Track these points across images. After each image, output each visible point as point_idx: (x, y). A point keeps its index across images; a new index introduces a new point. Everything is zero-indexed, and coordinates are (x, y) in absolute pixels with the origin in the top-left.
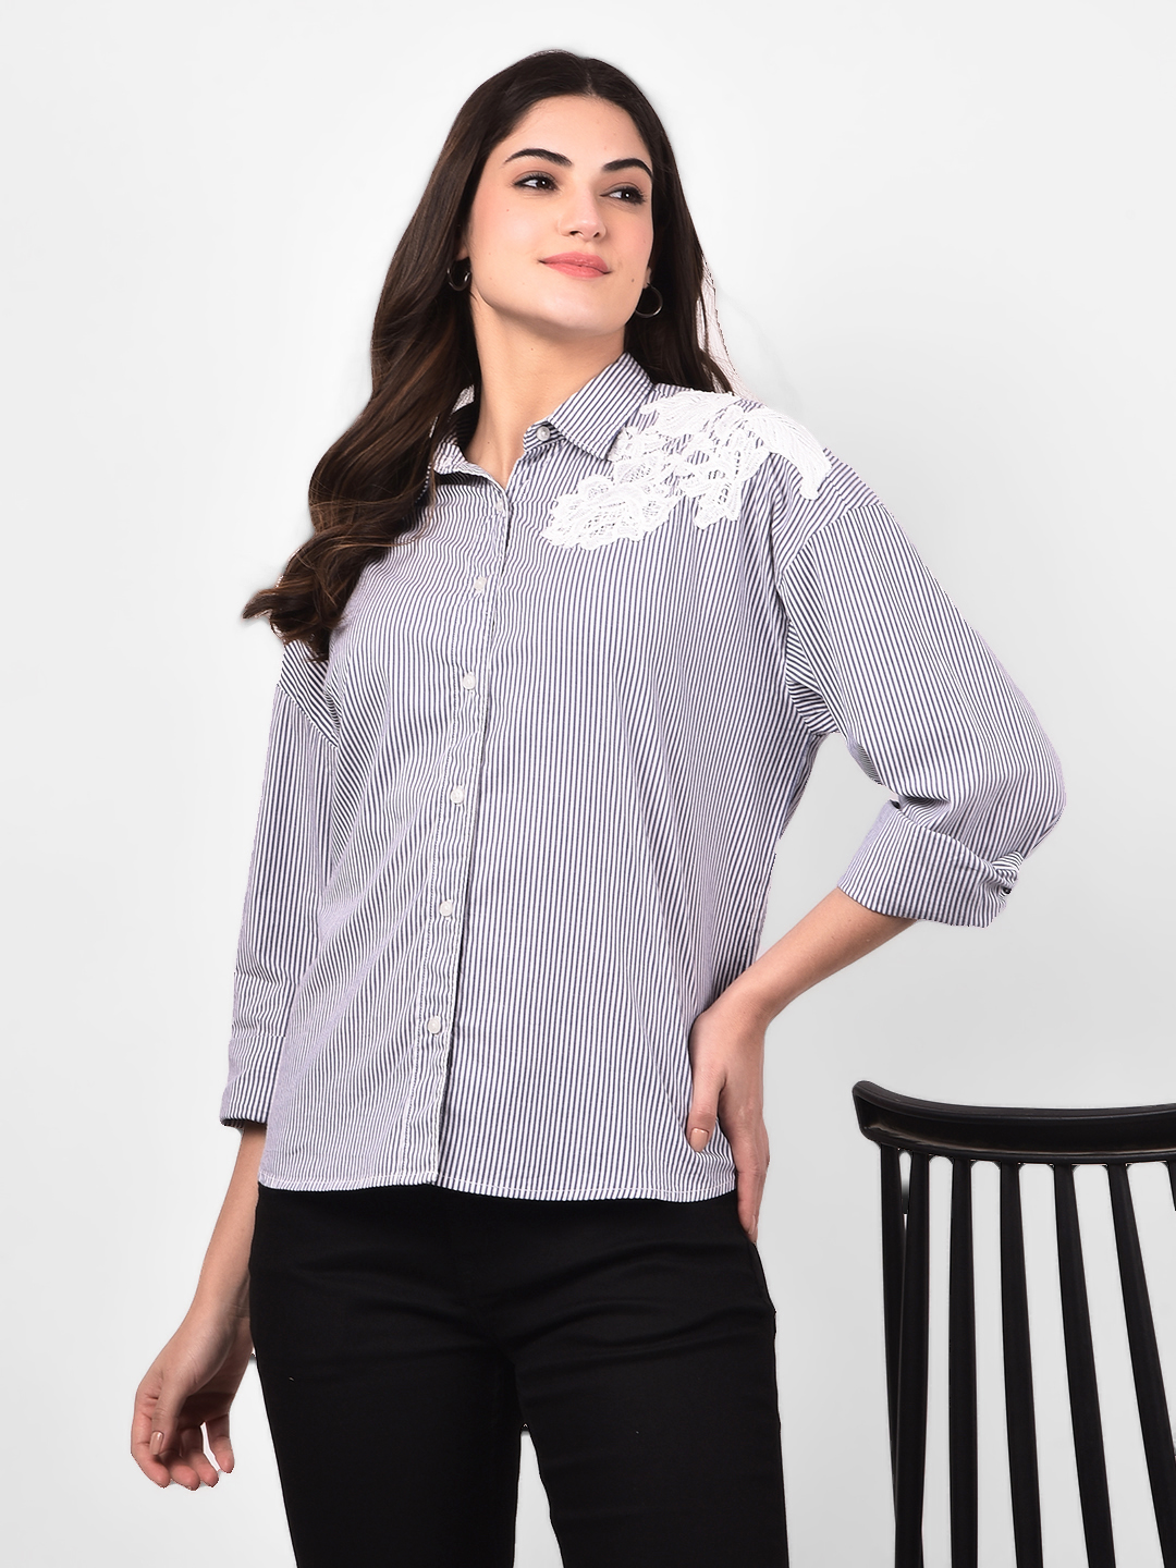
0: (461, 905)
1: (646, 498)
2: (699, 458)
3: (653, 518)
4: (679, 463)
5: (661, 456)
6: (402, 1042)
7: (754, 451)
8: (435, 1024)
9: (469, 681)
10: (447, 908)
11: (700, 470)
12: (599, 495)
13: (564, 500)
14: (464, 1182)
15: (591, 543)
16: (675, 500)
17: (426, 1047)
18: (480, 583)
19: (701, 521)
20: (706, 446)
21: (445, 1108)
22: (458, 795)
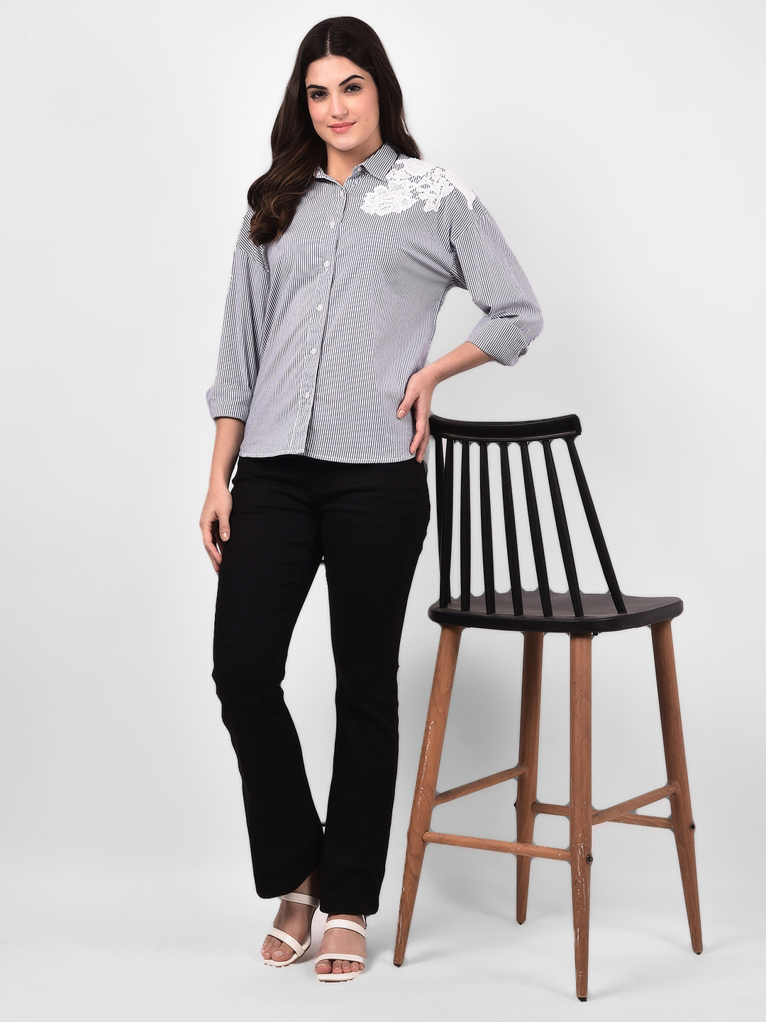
0: (319, 350)
1: (403, 197)
2: (426, 186)
3: (405, 205)
4: (417, 186)
5: (408, 181)
6: (295, 401)
7: (448, 187)
8: (307, 395)
9: (327, 264)
10: (314, 351)
11: (426, 191)
12: (383, 194)
13: (368, 194)
14: (319, 454)
15: (381, 213)
16: (415, 201)
17: (304, 404)
18: (332, 224)
19: (426, 209)
20: (429, 182)
21: (310, 427)
22: (320, 308)
